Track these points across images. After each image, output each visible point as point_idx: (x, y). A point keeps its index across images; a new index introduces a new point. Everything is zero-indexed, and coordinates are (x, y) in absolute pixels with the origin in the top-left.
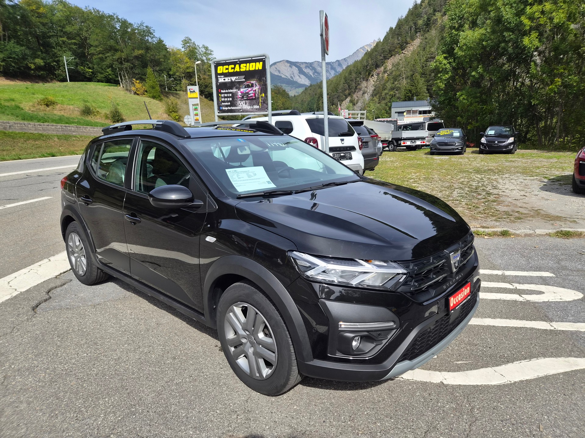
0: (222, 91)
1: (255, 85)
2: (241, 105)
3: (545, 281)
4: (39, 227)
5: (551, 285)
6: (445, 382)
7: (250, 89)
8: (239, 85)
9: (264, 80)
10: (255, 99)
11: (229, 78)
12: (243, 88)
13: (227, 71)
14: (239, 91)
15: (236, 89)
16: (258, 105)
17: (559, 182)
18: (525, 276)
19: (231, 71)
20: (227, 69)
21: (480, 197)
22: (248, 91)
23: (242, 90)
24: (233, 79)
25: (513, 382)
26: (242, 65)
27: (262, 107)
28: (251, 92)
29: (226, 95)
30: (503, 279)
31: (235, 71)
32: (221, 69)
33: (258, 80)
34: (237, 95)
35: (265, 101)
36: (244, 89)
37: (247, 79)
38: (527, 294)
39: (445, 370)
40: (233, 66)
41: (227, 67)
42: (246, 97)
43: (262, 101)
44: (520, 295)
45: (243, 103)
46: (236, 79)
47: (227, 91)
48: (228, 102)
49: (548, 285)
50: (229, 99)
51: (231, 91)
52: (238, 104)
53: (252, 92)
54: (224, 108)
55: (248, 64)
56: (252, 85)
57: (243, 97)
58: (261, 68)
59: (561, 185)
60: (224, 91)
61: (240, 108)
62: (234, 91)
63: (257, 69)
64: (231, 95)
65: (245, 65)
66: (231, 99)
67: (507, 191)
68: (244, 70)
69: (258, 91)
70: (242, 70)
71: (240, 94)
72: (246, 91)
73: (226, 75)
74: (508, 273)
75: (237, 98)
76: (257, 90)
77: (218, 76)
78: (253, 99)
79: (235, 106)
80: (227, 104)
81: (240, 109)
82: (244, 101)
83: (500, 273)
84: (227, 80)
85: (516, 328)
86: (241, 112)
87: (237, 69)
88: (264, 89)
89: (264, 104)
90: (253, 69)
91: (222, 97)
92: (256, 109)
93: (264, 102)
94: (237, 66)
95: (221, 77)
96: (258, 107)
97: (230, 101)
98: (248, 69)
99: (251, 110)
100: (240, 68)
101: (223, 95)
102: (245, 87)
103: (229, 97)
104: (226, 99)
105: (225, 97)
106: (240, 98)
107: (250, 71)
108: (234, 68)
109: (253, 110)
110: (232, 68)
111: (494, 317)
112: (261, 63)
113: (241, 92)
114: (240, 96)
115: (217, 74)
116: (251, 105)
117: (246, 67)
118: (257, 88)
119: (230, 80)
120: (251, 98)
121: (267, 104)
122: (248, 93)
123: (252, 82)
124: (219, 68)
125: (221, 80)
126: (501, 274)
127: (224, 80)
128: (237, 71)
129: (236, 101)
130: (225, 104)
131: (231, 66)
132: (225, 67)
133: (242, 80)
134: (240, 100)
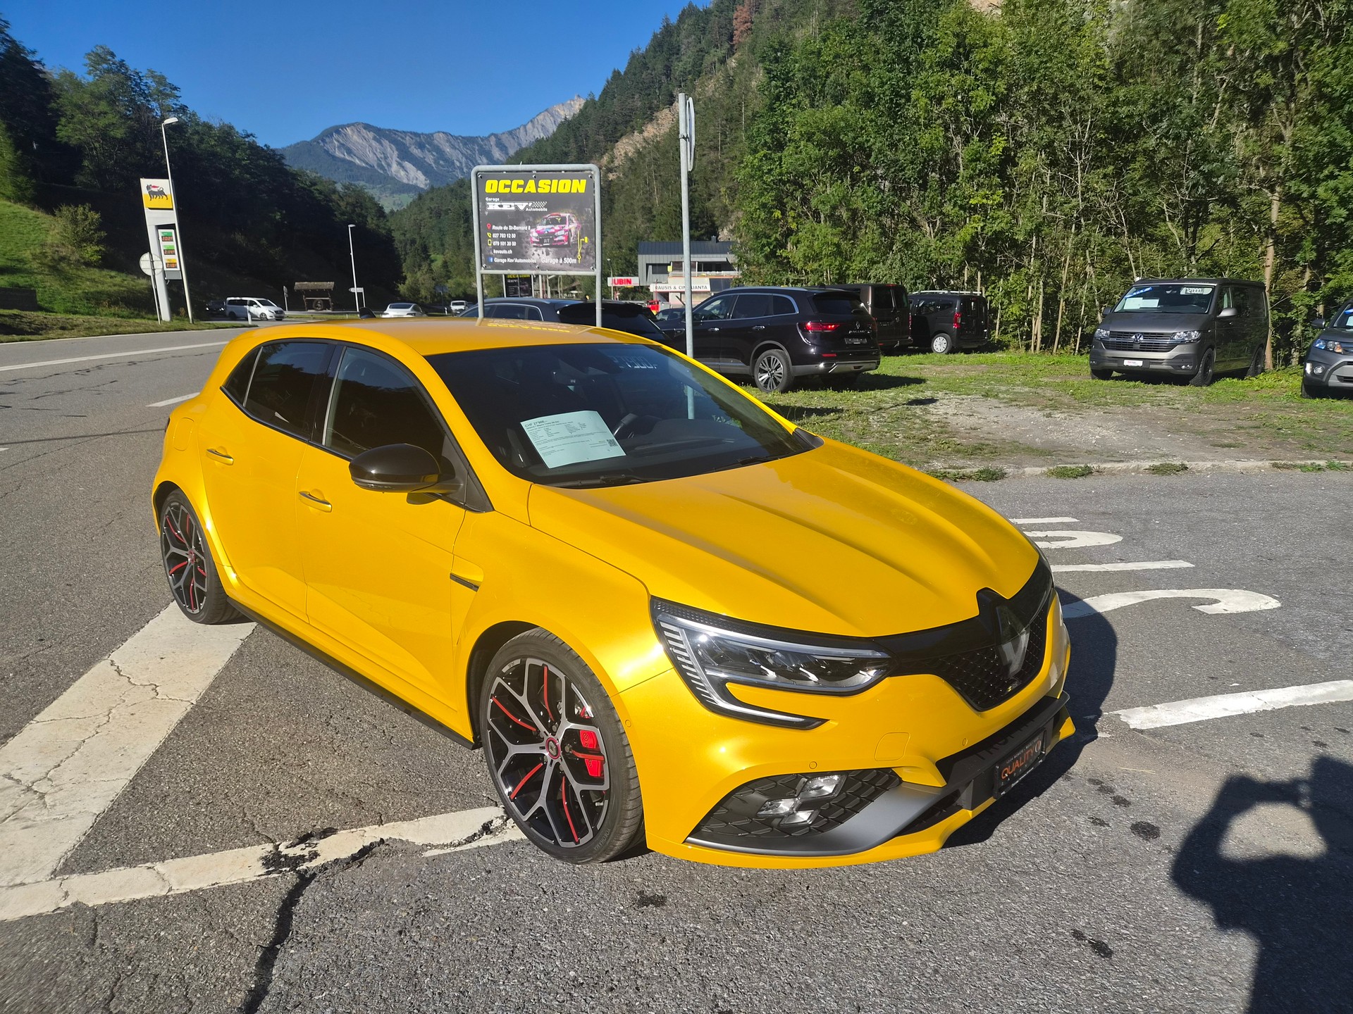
0: (494, 227)
1: (570, 220)
2: (536, 255)
3: (1068, 527)
5: (1080, 531)
7: (557, 227)
8: (535, 219)
9: (588, 212)
10: (568, 246)
11: (513, 204)
12: (542, 225)
13: (507, 190)
14: (533, 230)
15: (527, 225)
16: (575, 256)
18: (1044, 523)
19: (515, 190)
20: (506, 186)
22: (553, 230)
23: (539, 228)
24: (522, 206)
26: (541, 183)
27: (582, 262)
28: (559, 233)
29: (503, 236)
31: (526, 191)
32: (491, 187)
33: (575, 212)
34: (527, 237)
35: (589, 251)
36: (545, 227)
37: (551, 208)
38: (1057, 541)
40: (521, 182)
41: (508, 182)
42: (547, 241)
43: (584, 251)
44: (1049, 542)
45: (540, 253)
46: (527, 206)
47: (505, 228)
48: (507, 248)
50: (509, 244)
51: (515, 228)
52: (530, 253)
53: (562, 232)
54: (497, 260)
55: (555, 182)
56: (563, 221)
57: (541, 241)
58: (582, 190)
60: (501, 228)
61: (532, 261)
62: (523, 228)
63: (574, 191)
64: (514, 236)
65: (548, 182)
66: (514, 244)
68: (547, 190)
69: (576, 232)
70: (540, 191)
71: (535, 234)
72: (550, 231)
73: (504, 198)
75: (527, 242)
76: (573, 231)
77: (487, 199)
78: (563, 246)
79: (523, 257)
80: (505, 252)
81: (535, 264)
82: (544, 249)
84: (507, 206)
86: (537, 269)
87: (531, 187)
88: (587, 229)
89: (587, 257)
90: (567, 190)
92: (570, 265)
93: (587, 253)
94: (531, 183)
95: (491, 201)
96: (574, 261)
97: (512, 247)
98: (554, 191)
99: (559, 266)
100: (537, 187)
101: (495, 235)
102: (547, 224)
103: (512, 240)
104: (503, 243)
105: (500, 239)
106: (534, 242)
107: (558, 195)
108: (524, 187)
109: (562, 266)
110: (519, 186)
112: (584, 182)
113: (538, 232)
114: (534, 239)
115: (483, 195)
116: (558, 256)
117: (551, 186)
118: (572, 226)
119: (513, 208)
120: (559, 244)
121: (595, 257)
122: (552, 235)
123: (562, 214)
124: (489, 183)
125: (493, 206)
127: (501, 206)
128: (529, 192)
129: (526, 247)
130: (501, 252)
131: (515, 182)
132: (502, 182)
133: (542, 210)
134: (534, 246)
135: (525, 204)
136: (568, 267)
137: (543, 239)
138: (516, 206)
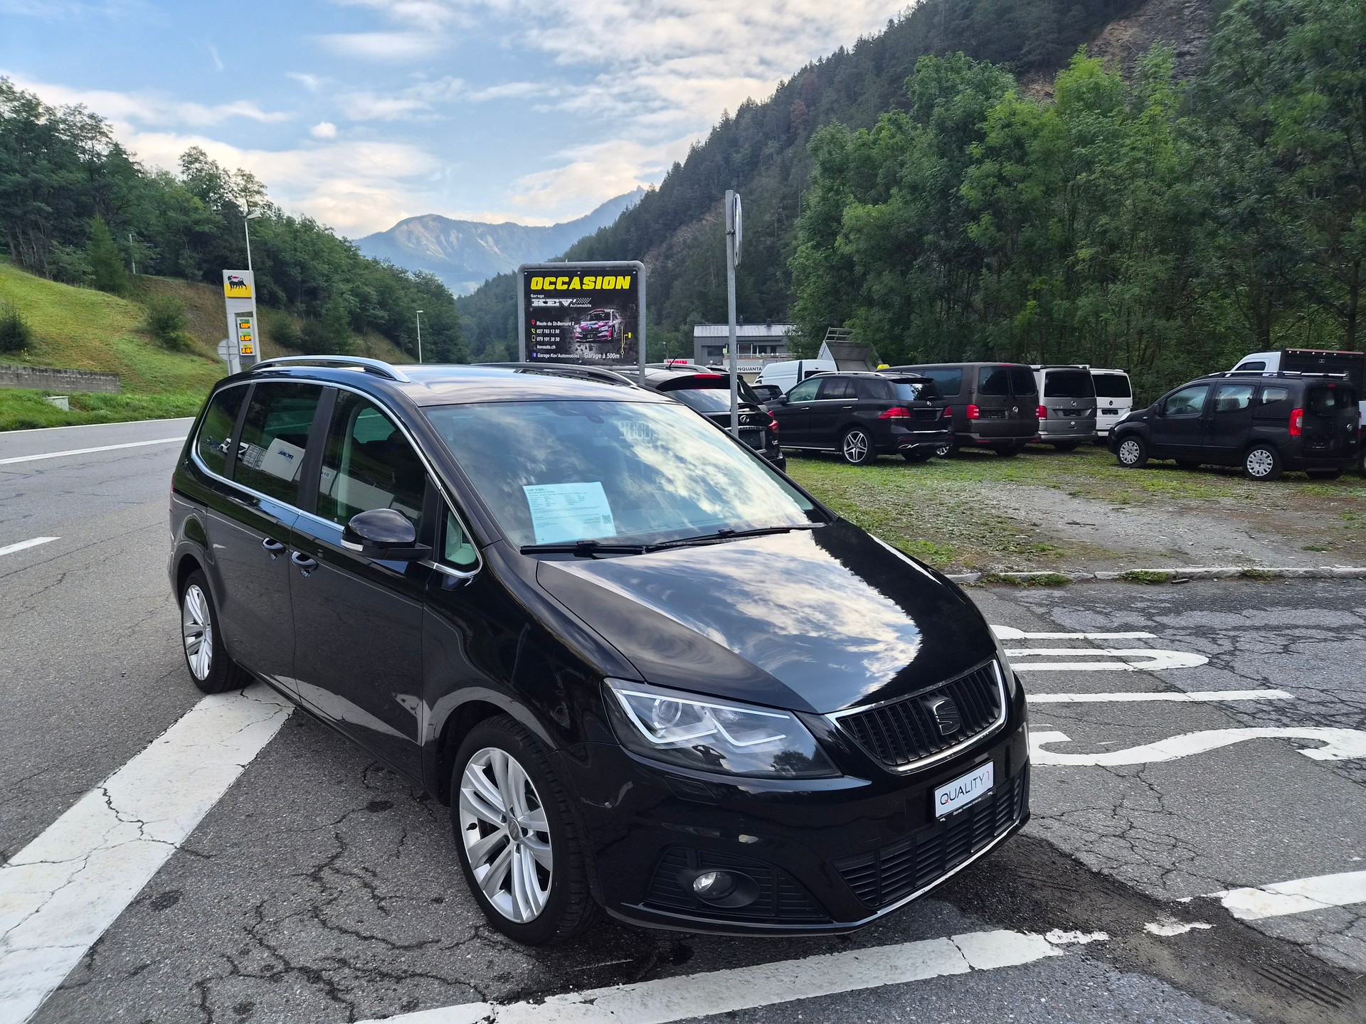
0: (538, 323)
1: (614, 315)
2: (579, 350)
3: (1148, 644)
5: (1159, 649)
6: (1101, 764)
7: (601, 323)
8: (579, 315)
9: (632, 308)
10: (611, 341)
11: (557, 300)
12: (586, 321)
13: (552, 287)
14: (577, 326)
15: (571, 321)
16: (618, 352)
18: (1118, 639)
19: (559, 287)
20: (551, 283)
22: (597, 326)
24: (566, 302)
25: (1180, 757)
26: (586, 280)
27: (626, 358)
28: (603, 329)
29: (547, 331)
30: (1090, 644)
31: (570, 288)
32: (537, 283)
33: (619, 307)
34: (571, 333)
35: (633, 346)
36: (589, 323)
37: (595, 304)
38: (1134, 661)
39: (1093, 753)
40: (566, 279)
41: (553, 279)
42: (590, 337)
43: (626, 346)
44: (1126, 663)
45: (584, 349)
46: (571, 303)
47: (549, 324)
48: (551, 343)
49: (1155, 648)
50: (553, 339)
51: (559, 324)
52: (573, 348)
53: (606, 328)
54: (540, 356)
55: (600, 279)
56: (607, 317)
57: (585, 337)
58: (626, 286)
60: (545, 324)
61: (576, 356)
62: (566, 324)
63: (618, 287)
64: (558, 331)
65: (593, 279)
66: (558, 339)
68: (591, 287)
69: (619, 328)
70: (585, 287)
71: (579, 330)
72: (593, 326)
73: (548, 294)
75: (571, 338)
76: (616, 326)
77: (532, 296)
78: (607, 341)
79: (567, 352)
80: (548, 347)
81: (578, 359)
82: (587, 345)
84: (551, 303)
86: (581, 364)
87: (576, 284)
88: (631, 324)
89: (631, 353)
90: (611, 287)
91: (539, 335)
92: (613, 360)
93: (630, 349)
94: (576, 280)
95: (537, 298)
96: (618, 356)
97: (555, 343)
98: (598, 287)
99: (602, 361)
100: (582, 283)
101: (539, 331)
102: (591, 319)
103: (555, 335)
104: (547, 339)
105: (544, 335)
106: (578, 338)
107: (602, 291)
108: (569, 283)
109: (606, 361)
110: (564, 283)
111: (1111, 692)
112: (628, 278)
113: (582, 328)
114: (577, 335)
115: (528, 292)
116: (601, 351)
117: (595, 282)
118: (616, 322)
119: (558, 304)
120: (602, 339)
121: (637, 352)
122: (596, 331)
123: (606, 311)
124: (534, 280)
125: (538, 303)
126: (1081, 638)
127: (546, 302)
128: (574, 289)
129: (569, 343)
130: (544, 347)
131: (560, 279)
132: (548, 279)
133: (586, 306)
134: (578, 342)
135: (570, 300)
136: (611, 362)
137: (586, 335)
138: (560, 302)
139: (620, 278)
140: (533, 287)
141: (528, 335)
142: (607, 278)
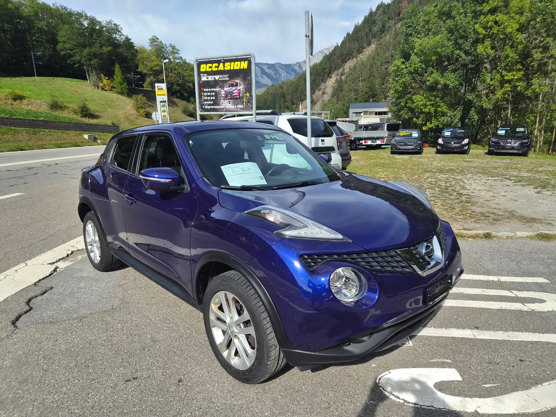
0: (205, 90)
1: (240, 84)
2: (224, 104)
3: (540, 288)
4: (12, 226)
5: (549, 293)
6: (480, 411)
7: (234, 88)
8: (223, 84)
9: (249, 79)
10: (239, 98)
11: (213, 77)
13: (210, 69)
14: (223, 90)
15: (220, 88)
16: (242, 104)
17: (521, 183)
18: (522, 283)
19: (214, 69)
20: (210, 67)
21: (452, 197)
22: (232, 90)
23: (225, 89)
24: (217, 77)
25: (549, 409)
26: (226, 64)
27: (246, 107)
28: (235, 91)
29: (209, 94)
30: (500, 285)
32: (203, 68)
33: (242, 79)
34: (220, 94)
35: (249, 101)
36: (228, 88)
37: (231, 78)
38: (529, 303)
39: (476, 396)
40: (217, 65)
41: (211, 65)
42: (229, 96)
43: (247, 101)
44: (523, 304)
45: (226, 103)
46: (219, 78)
47: (210, 90)
48: (211, 100)
49: (547, 292)
50: (212, 98)
51: (214, 89)
52: (221, 103)
53: (236, 91)
54: (206, 107)
55: (233, 63)
56: (237, 85)
57: (226, 96)
58: (246, 67)
59: (523, 186)
60: (207, 90)
61: (223, 107)
62: (217, 89)
63: (242, 68)
64: (214, 94)
65: (229, 63)
66: (214, 98)
67: (476, 191)
68: (229, 68)
69: (243, 90)
70: (226, 69)
71: (223, 93)
72: (230, 90)
73: (209, 73)
74: (503, 279)
75: (220, 97)
76: (241, 90)
77: (201, 75)
78: (237, 98)
79: (218, 105)
80: (209, 102)
82: (228, 100)
83: (495, 278)
84: (211, 78)
85: (532, 343)
86: (225, 111)
87: (221, 67)
88: (249, 89)
89: (249, 104)
90: (238, 68)
92: (240, 108)
94: (221, 64)
95: (204, 76)
96: (242, 106)
97: (213, 100)
98: (232, 68)
99: (235, 109)
100: (224, 67)
101: (205, 94)
102: (229, 86)
103: (213, 96)
104: (209, 98)
105: (208, 96)
106: (223, 97)
107: (234, 70)
108: (218, 67)
109: (237, 109)
110: (216, 67)
111: (506, 330)
112: (246, 62)
113: (225, 91)
114: (223, 95)
115: (199, 73)
116: (234, 104)
117: (230, 65)
118: (241, 87)
119: (213, 79)
120: (235, 97)
121: (252, 104)
122: (232, 92)
123: (236, 81)
124: (202, 66)
125: (204, 78)
126: (496, 280)
127: (207, 78)
128: (220, 70)
129: (219, 100)
130: (208, 103)
131: (214, 65)
132: (208, 65)
133: (226, 79)
134: (223, 99)
135: (219, 76)
136: (239, 110)
137: (227, 95)
138: (214, 78)
139: (243, 62)
140: (202, 70)
141: (200, 96)
142: (236, 63)
